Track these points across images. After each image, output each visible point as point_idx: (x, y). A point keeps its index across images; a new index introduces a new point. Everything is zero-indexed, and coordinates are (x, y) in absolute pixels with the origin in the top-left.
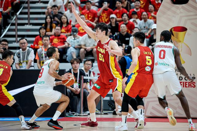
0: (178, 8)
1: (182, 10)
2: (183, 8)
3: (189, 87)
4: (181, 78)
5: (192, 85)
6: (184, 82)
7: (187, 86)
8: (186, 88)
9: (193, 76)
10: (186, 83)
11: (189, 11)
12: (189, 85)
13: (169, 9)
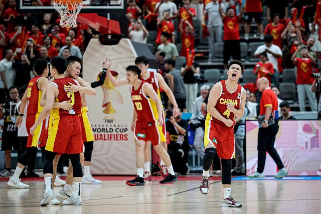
0: (107, 49)
1: (112, 52)
2: (113, 49)
3: (120, 139)
4: (111, 130)
5: (124, 137)
6: (114, 135)
7: (119, 138)
8: (117, 141)
9: (124, 127)
10: (117, 135)
11: (120, 53)
12: (121, 138)
13: (97, 51)
